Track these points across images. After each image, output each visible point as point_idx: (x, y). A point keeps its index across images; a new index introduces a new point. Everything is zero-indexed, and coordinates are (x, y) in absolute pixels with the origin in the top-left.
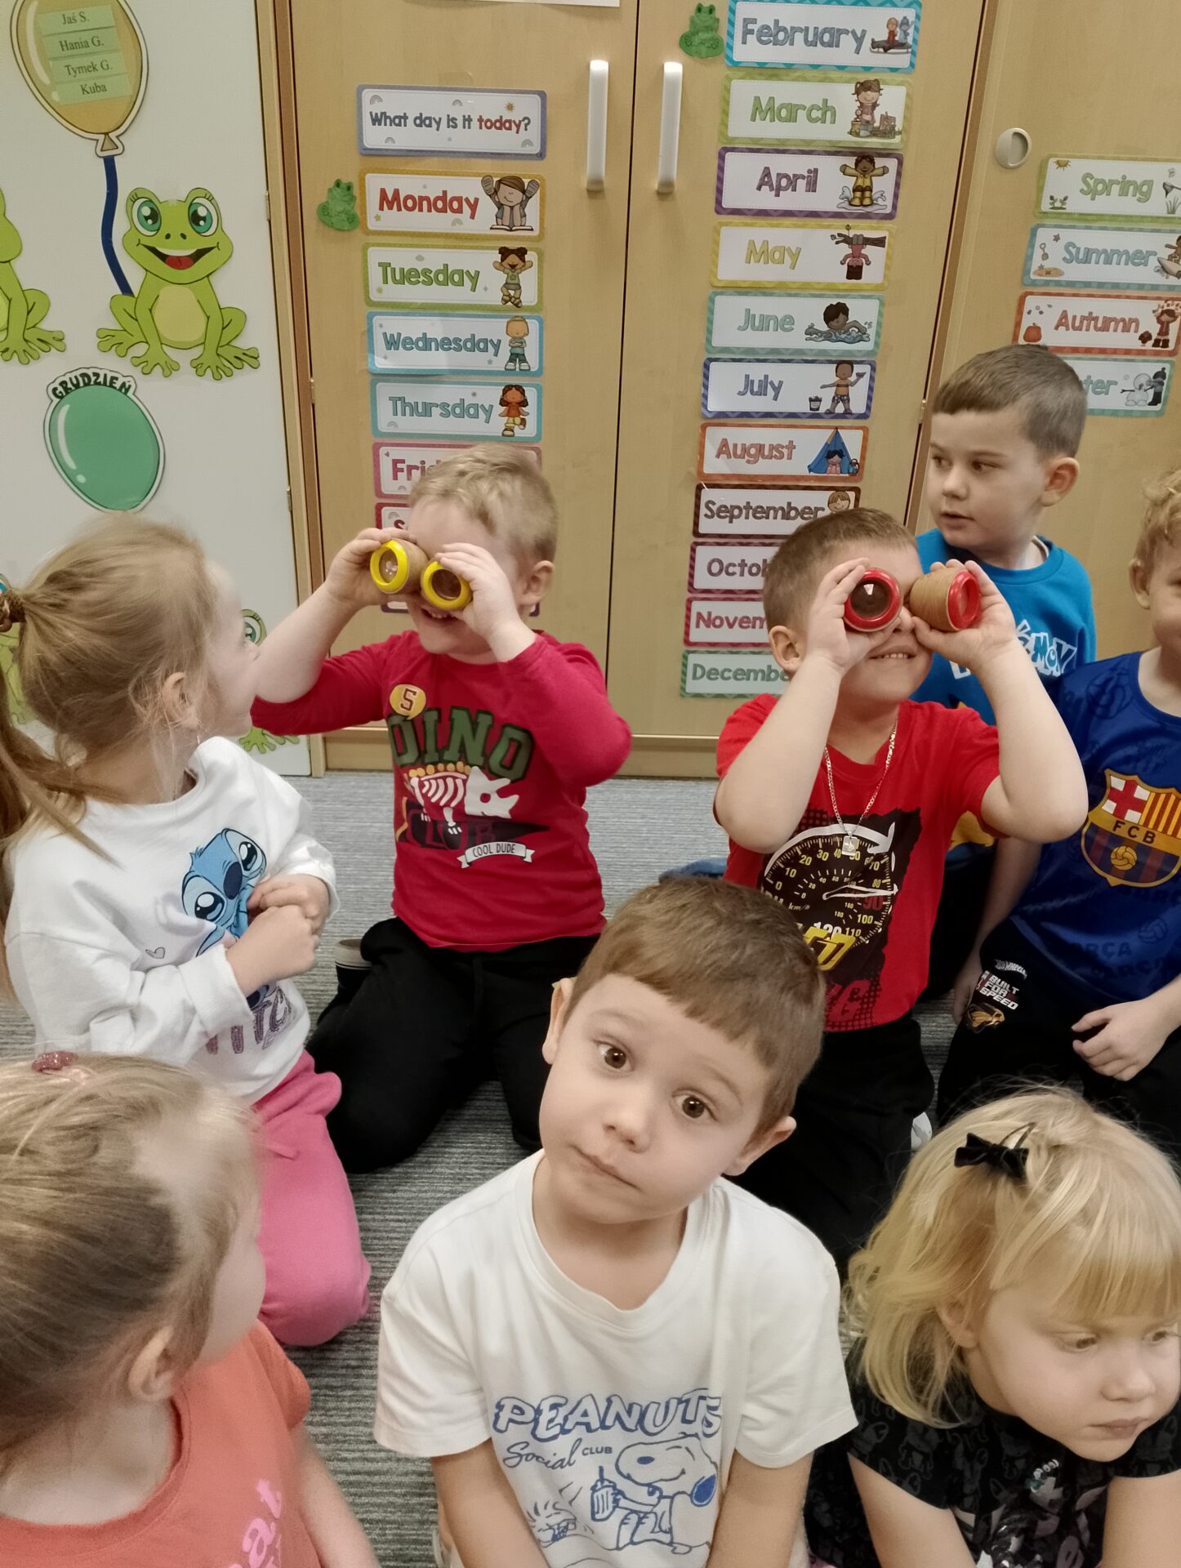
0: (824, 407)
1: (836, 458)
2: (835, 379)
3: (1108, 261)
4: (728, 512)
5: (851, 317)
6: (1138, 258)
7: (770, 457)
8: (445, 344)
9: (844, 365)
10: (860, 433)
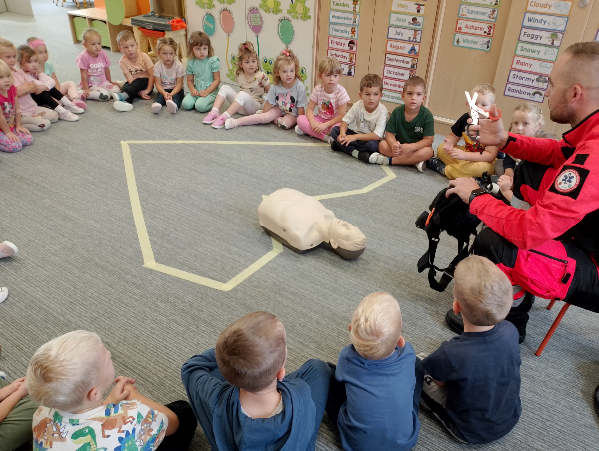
0: (411, 39)
1: (413, 51)
2: (413, 34)
3: (477, 14)
4: (391, 60)
5: (418, 21)
6: (484, 14)
7: (400, 49)
8: (342, 18)
9: (416, 31)
10: (418, 46)
